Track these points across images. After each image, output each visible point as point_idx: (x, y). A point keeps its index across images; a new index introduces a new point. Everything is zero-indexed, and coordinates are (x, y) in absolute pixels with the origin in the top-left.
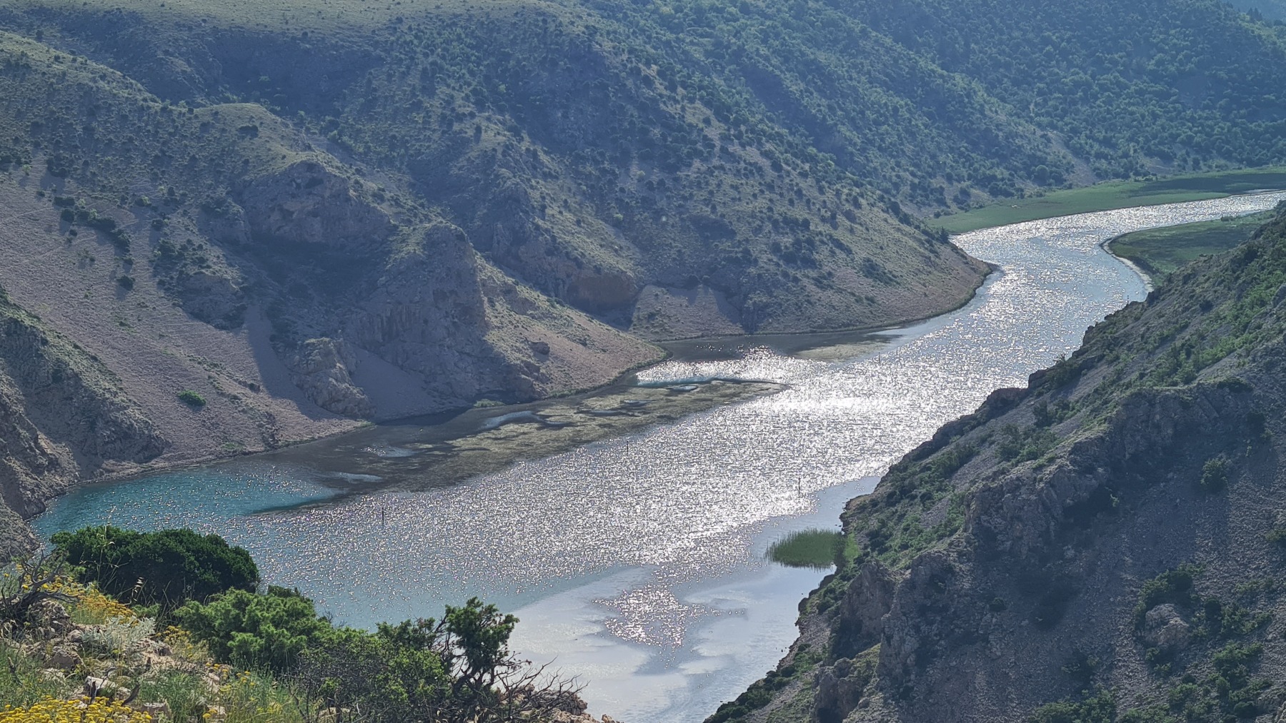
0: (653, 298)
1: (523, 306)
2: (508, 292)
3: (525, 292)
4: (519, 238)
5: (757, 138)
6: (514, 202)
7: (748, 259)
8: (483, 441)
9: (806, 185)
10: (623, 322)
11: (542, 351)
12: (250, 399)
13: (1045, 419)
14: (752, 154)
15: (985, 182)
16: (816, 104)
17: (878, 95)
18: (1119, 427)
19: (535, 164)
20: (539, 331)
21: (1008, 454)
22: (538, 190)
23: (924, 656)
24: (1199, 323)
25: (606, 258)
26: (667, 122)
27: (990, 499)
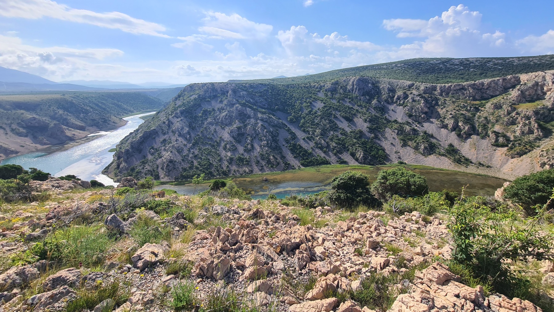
0: (87, 128)
1: (70, 130)
2: (68, 129)
3: (70, 129)
4: (68, 123)
5: (97, 110)
6: (66, 119)
7: (99, 123)
8: (68, 145)
9: (104, 115)
10: (85, 131)
11: (74, 135)
12: (32, 145)
13: (136, 135)
14: (97, 112)
15: (125, 113)
16: (103, 106)
17: (111, 105)
18: (144, 134)
19: (68, 115)
20: (73, 133)
21: (133, 138)
22: (69, 118)
23: (128, 158)
24: (150, 124)
25: (80, 124)
26: (85, 109)
27: (132, 143)
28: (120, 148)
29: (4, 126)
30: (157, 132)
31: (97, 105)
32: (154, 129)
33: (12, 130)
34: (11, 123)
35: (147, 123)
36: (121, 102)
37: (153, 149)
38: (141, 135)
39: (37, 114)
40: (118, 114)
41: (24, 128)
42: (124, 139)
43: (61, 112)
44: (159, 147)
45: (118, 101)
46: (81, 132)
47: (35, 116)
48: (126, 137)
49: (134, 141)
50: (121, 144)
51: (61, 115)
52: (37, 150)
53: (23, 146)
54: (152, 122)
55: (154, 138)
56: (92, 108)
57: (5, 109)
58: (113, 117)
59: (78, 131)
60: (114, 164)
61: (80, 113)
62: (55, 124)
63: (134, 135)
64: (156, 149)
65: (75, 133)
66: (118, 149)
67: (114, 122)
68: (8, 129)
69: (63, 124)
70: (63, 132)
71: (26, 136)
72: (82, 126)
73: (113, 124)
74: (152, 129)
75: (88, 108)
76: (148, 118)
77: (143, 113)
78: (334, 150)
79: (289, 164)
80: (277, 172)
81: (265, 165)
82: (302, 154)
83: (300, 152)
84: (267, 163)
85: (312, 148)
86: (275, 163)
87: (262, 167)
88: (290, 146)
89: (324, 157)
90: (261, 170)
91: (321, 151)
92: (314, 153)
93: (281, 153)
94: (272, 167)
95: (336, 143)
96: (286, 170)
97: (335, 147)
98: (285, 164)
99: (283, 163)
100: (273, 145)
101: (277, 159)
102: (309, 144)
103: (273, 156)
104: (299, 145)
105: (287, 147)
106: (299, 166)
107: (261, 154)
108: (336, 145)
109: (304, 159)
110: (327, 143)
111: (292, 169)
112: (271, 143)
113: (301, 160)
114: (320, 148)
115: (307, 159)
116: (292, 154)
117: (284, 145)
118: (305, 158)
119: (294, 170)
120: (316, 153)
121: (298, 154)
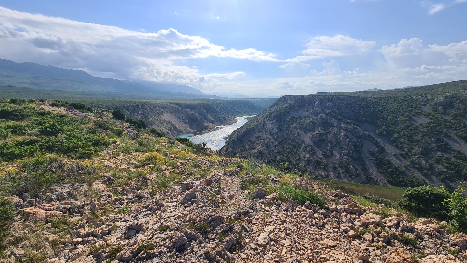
3: (207, 122)
4: (206, 118)
5: (222, 111)
6: (206, 116)
7: (222, 119)
8: (204, 131)
9: (225, 115)
15: (237, 114)
16: (226, 109)
17: (230, 109)
28: (230, 138)
29: (180, 117)
30: (255, 130)
31: (223, 108)
32: (253, 127)
33: (183, 120)
34: (183, 116)
35: (249, 122)
36: (236, 107)
37: (250, 142)
38: (245, 130)
39: (194, 112)
40: (233, 115)
41: (187, 119)
42: (233, 132)
43: (205, 111)
44: (254, 141)
45: (235, 106)
46: (212, 124)
47: (193, 113)
48: (235, 131)
49: (239, 134)
50: (231, 135)
51: (204, 113)
52: (190, 133)
53: (185, 129)
54: (253, 122)
55: (252, 134)
56: (220, 110)
57: (182, 108)
58: (230, 116)
59: (211, 123)
60: (225, 148)
61: (213, 113)
62: (201, 118)
63: (240, 130)
64: (252, 142)
65: (209, 125)
66: (229, 139)
67: (230, 120)
68: (181, 119)
69: (204, 119)
70: (203, 123)
71: (187, 124)
72: (213, 121)
73: (229, 121)
74: (251, 127)
75: (218, 110)
76: (251, 119)
77: (248, 115)
78: (440, 174)
79: (371, 178)
80: (356, 183)
81: (343, 173)
82: (391, 171)
83: (389, 168)
84: (345, 171)
85: (405, 167)
86: (354, 173)
87: (339, 174)
88: (375, 160)
89: (424, 180)
90: (337, 177)
91: (419, 173)
92: (407, 172)
93: (363, 165)
94: (350, 176)
95: (445, 167)
96: (366, 183)
97: (444, 172)
98: (367, 177)
99: (365, 175)
100: (355, 155)
101: (357, 170)
102: (401, 161)
103: (353, 166)
104: (388, 160)
105: (371, 160)
106: (385, 183)
107: (340, 162)
108: (445, 170)
109: (392, 177)
110: (430, 165)
111: (375, 184)
112: (353, 153)
113: (389, 177)
114: (417, 168)
115: (397, 177)
116: (377, 168)
117: (367, 158)
118: (394, 176)
119: (377, 186)
120: (411, 173)
121: (385, 169)
